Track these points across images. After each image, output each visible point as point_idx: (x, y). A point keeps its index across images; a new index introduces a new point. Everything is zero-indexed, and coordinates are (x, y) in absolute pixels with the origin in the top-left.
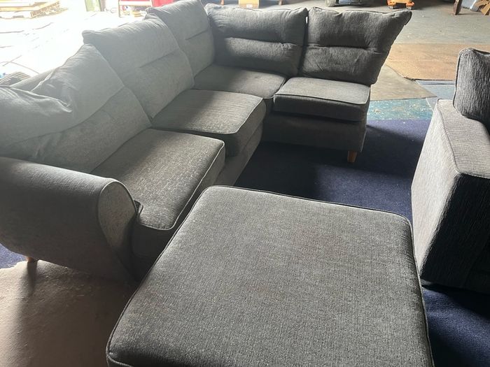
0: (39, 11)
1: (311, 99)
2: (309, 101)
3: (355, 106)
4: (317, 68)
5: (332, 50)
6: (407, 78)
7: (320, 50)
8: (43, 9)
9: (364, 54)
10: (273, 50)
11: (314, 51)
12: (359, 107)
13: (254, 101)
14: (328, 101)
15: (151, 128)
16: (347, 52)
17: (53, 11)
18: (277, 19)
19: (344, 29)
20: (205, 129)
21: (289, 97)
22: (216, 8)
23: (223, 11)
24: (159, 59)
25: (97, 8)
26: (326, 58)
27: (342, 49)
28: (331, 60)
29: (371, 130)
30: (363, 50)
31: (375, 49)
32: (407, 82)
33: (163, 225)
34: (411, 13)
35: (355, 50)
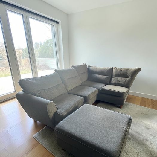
4: (114, 83)
5: (119, 78)
9: (128, 79)
10: (103, 77)
11: (114, 78)
15: (67, 93)
16: (123, 79)
19: (122, 73)
24: (73, 77)
28: (118, 80)
30: (127, 78)
31: (130, 78)
33: (62, 114)
34: (141, 69)
35: (125, 78)
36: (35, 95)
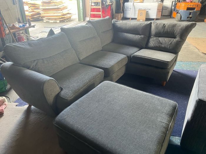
0: (62, 20)
1: (146, 58)
2: (145, 59)
3: (165, 62)
4: (153, 46)
5: (160, 39)
6: (203, 53)
7: (155, 39)
8: (65, 20)
9: (175, 40)
10: (136, 37)
11: (152, 39)
12: (167, 62)
13: (122, 56)
14: (153, 59)
15: (79, 63)
16: (167, 40)
17: (68, 21)
18: (138, 26)
19: (165, 30)
20: (98, 65)
21: (138, 56)
22: (116, 21)
23: (118, 22)
24: (88, 39)
25: (82, 20)
26: (157, 42)
27: (164, 38)
28: (160, 42)
29: (177, 73)
30: (173, 39)
31: (179, 38)
32: (202, 55)
33: (67, 97)
34: (196, 23)
35: (170, 39)
36: (29, 68)
